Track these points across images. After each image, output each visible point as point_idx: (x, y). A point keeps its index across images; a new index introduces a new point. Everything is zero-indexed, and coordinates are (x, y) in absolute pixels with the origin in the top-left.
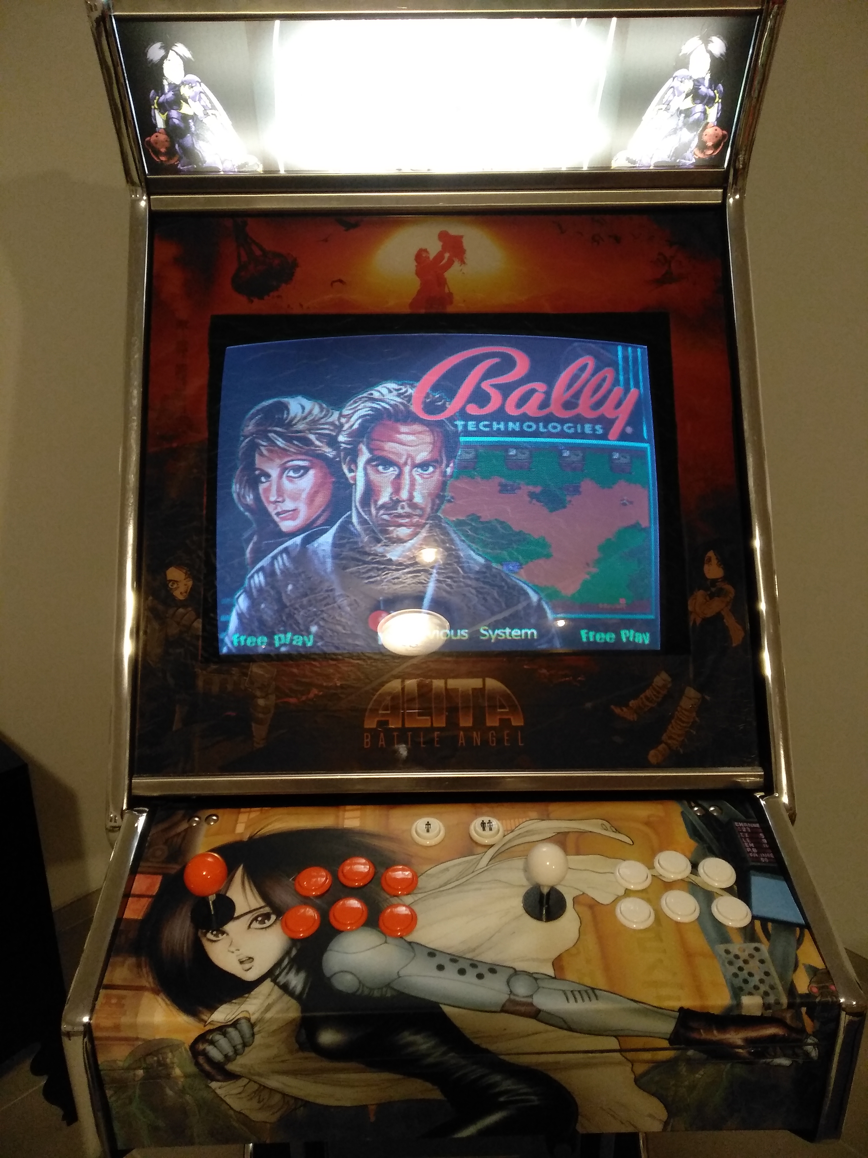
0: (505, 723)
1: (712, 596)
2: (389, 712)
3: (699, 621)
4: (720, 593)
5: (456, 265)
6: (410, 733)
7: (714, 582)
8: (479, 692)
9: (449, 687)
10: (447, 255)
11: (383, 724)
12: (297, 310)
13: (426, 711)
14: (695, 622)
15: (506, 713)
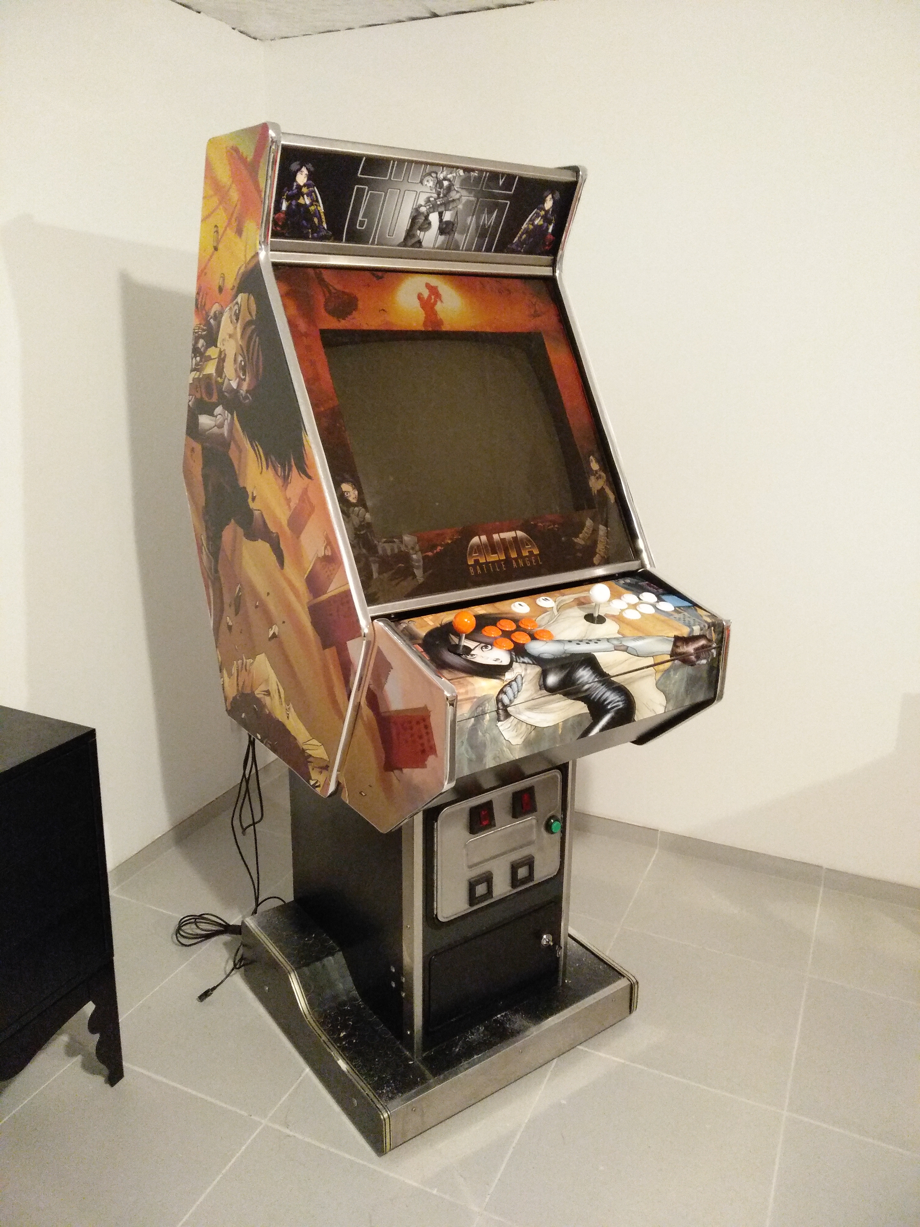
0: (531, 553)
1: (597, 478)
2: (478, 554)
3: (596, 492)
4: (599, 477)
5: (439, 303)
6: (490, 564)
7: (596, 471)
8: (515, 539)
9: (501, 537)
10: (433, 297)
11: (477, 561)
12: (365, 327)
13: (494, 552)
14: (595, 493)
15: (531, 548)
